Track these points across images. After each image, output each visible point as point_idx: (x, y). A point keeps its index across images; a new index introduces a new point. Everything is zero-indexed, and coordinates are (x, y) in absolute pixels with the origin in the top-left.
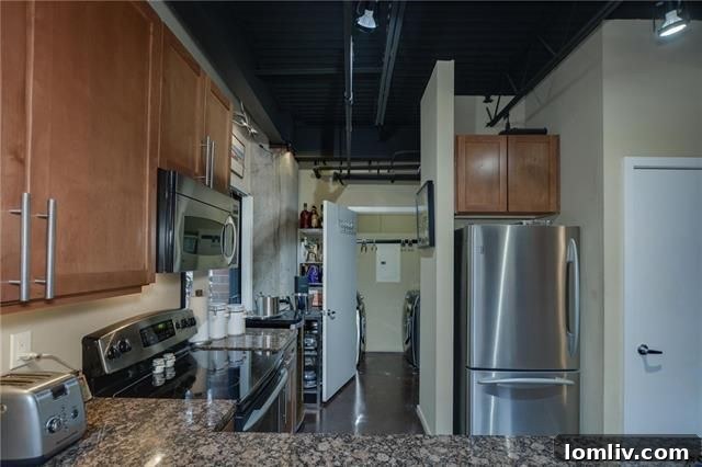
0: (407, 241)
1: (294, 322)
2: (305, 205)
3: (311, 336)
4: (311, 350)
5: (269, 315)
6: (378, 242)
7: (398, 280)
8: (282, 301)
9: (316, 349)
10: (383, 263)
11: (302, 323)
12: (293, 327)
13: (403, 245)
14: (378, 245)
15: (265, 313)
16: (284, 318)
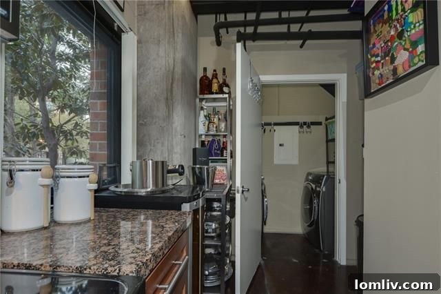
0: (305, 123)
1: (189, 200)
2: (205, 69)
3: (212, 219)
4: (212, 238)
5: (150, 188)
6: (276, 124)
7: (295, 162)
8: (170, 172)
9: (219, 236)
10: (280, 145)
11: (201, 202)
12: (186, 207)
13: (301, 127)
14: (275, 127)
15: (143, 186)
16: (175, 194)
